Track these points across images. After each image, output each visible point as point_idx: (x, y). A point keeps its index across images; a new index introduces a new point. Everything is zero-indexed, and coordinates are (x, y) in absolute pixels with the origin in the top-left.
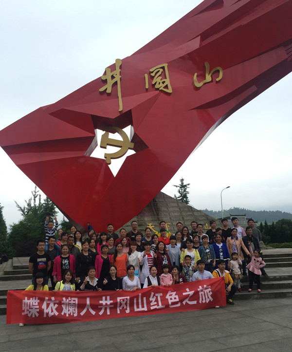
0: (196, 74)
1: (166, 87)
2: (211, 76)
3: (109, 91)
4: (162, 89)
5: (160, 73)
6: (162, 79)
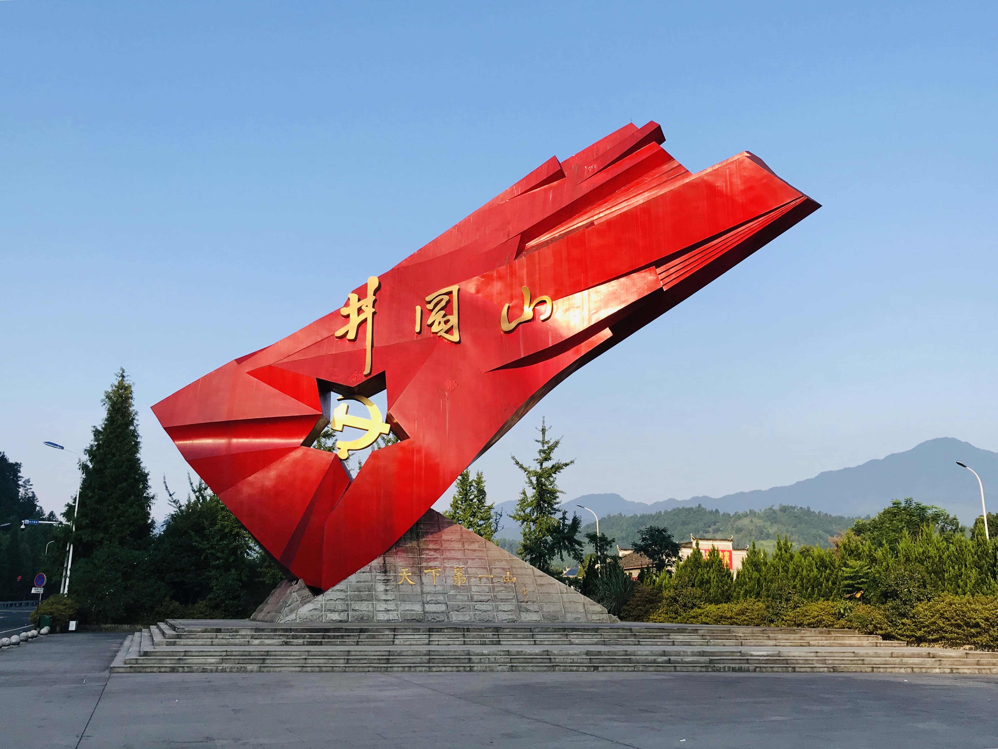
0: (506, 306)
2: (533, 310)
3: (351, 336)
4: (442, 334)
5: (443, 303)
6: (444, 316)
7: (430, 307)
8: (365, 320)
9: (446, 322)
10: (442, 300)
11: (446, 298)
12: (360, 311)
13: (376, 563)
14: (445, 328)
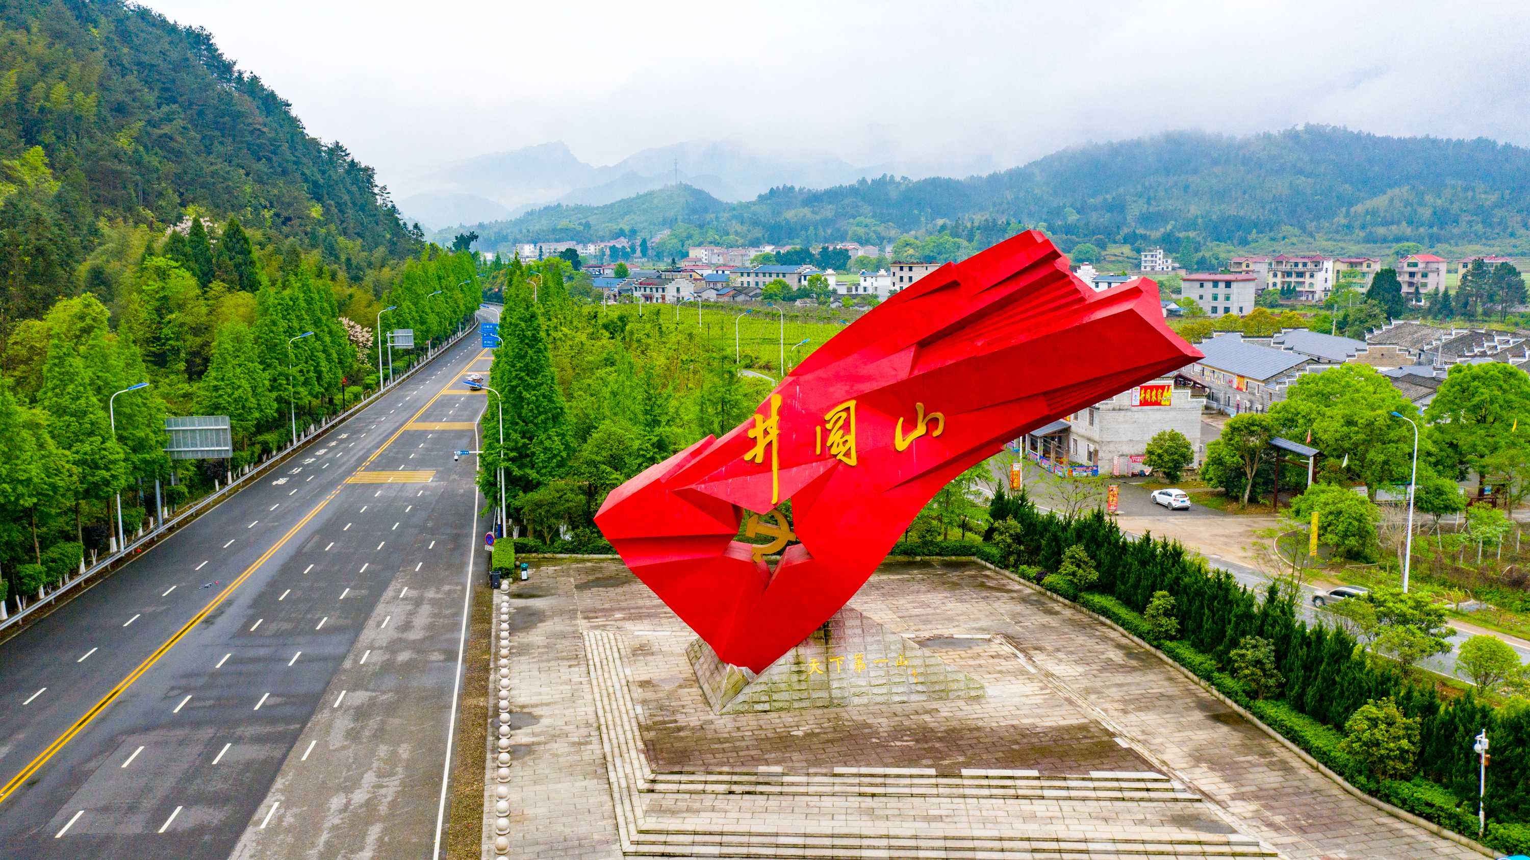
0: (901, 419)
1: (848, 454)
2: (927, 424)
3: (759, 460)
4: (840, 457)
5: (841, 422)
6: (843, 436)
7: (829, 426)
8: (770, 444)
9: (845, 443)
10: (841, 416)
11: (844, 415)
12: (766, 432)
13: (790, 655)
14: (844, 450)
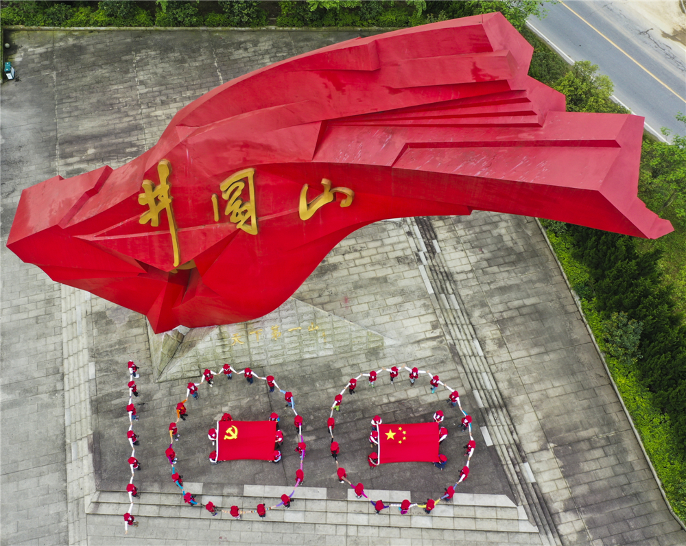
2: (332, 197)
3: (154, 223)
4: (239, 226)
6: (241, 206)
7: (225, 197)
9: (245, 212)
10: (238, 187)
11: (242, 185)
14: (243, 219)
